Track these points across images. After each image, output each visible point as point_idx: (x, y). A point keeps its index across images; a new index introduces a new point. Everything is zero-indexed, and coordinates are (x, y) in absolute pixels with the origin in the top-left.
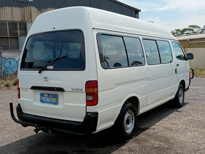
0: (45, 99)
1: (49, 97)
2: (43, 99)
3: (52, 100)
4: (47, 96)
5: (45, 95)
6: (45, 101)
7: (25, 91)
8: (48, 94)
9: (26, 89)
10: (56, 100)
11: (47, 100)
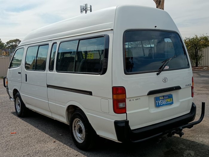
0: (161, 102)
1: (165, 99)
2: (159, 103)
3: (167, 101)
4: (162, 98)
5: (160, 98)
6: (161, 104)
7: (136, 100)
8: (163, 96)
9: (137, 98)
10: (171, 100)
11: (163, 103)
